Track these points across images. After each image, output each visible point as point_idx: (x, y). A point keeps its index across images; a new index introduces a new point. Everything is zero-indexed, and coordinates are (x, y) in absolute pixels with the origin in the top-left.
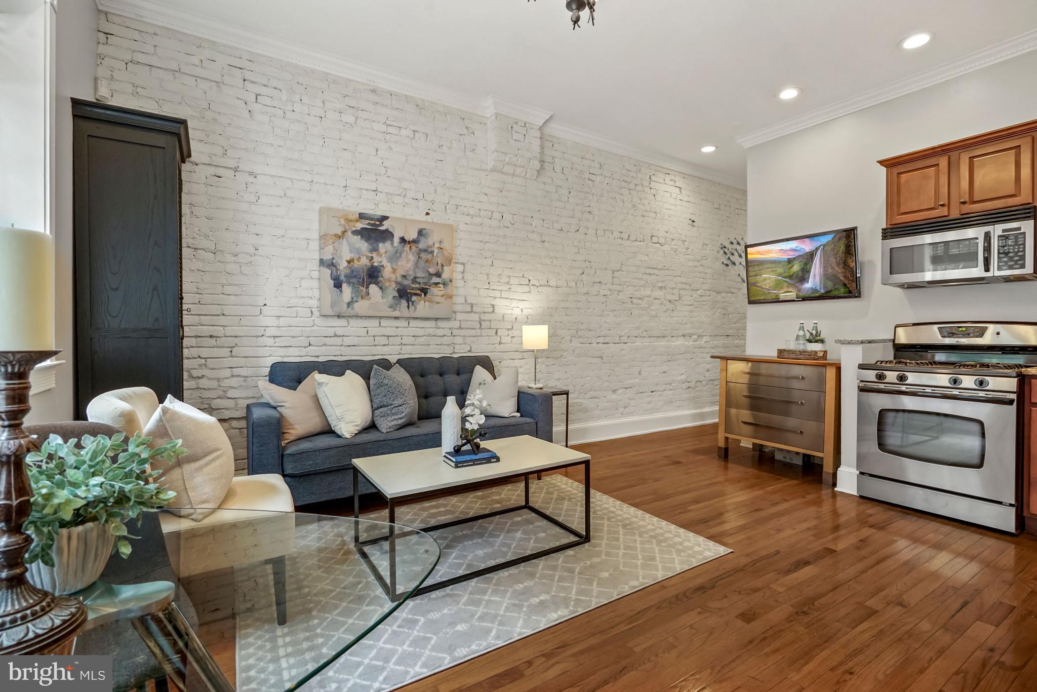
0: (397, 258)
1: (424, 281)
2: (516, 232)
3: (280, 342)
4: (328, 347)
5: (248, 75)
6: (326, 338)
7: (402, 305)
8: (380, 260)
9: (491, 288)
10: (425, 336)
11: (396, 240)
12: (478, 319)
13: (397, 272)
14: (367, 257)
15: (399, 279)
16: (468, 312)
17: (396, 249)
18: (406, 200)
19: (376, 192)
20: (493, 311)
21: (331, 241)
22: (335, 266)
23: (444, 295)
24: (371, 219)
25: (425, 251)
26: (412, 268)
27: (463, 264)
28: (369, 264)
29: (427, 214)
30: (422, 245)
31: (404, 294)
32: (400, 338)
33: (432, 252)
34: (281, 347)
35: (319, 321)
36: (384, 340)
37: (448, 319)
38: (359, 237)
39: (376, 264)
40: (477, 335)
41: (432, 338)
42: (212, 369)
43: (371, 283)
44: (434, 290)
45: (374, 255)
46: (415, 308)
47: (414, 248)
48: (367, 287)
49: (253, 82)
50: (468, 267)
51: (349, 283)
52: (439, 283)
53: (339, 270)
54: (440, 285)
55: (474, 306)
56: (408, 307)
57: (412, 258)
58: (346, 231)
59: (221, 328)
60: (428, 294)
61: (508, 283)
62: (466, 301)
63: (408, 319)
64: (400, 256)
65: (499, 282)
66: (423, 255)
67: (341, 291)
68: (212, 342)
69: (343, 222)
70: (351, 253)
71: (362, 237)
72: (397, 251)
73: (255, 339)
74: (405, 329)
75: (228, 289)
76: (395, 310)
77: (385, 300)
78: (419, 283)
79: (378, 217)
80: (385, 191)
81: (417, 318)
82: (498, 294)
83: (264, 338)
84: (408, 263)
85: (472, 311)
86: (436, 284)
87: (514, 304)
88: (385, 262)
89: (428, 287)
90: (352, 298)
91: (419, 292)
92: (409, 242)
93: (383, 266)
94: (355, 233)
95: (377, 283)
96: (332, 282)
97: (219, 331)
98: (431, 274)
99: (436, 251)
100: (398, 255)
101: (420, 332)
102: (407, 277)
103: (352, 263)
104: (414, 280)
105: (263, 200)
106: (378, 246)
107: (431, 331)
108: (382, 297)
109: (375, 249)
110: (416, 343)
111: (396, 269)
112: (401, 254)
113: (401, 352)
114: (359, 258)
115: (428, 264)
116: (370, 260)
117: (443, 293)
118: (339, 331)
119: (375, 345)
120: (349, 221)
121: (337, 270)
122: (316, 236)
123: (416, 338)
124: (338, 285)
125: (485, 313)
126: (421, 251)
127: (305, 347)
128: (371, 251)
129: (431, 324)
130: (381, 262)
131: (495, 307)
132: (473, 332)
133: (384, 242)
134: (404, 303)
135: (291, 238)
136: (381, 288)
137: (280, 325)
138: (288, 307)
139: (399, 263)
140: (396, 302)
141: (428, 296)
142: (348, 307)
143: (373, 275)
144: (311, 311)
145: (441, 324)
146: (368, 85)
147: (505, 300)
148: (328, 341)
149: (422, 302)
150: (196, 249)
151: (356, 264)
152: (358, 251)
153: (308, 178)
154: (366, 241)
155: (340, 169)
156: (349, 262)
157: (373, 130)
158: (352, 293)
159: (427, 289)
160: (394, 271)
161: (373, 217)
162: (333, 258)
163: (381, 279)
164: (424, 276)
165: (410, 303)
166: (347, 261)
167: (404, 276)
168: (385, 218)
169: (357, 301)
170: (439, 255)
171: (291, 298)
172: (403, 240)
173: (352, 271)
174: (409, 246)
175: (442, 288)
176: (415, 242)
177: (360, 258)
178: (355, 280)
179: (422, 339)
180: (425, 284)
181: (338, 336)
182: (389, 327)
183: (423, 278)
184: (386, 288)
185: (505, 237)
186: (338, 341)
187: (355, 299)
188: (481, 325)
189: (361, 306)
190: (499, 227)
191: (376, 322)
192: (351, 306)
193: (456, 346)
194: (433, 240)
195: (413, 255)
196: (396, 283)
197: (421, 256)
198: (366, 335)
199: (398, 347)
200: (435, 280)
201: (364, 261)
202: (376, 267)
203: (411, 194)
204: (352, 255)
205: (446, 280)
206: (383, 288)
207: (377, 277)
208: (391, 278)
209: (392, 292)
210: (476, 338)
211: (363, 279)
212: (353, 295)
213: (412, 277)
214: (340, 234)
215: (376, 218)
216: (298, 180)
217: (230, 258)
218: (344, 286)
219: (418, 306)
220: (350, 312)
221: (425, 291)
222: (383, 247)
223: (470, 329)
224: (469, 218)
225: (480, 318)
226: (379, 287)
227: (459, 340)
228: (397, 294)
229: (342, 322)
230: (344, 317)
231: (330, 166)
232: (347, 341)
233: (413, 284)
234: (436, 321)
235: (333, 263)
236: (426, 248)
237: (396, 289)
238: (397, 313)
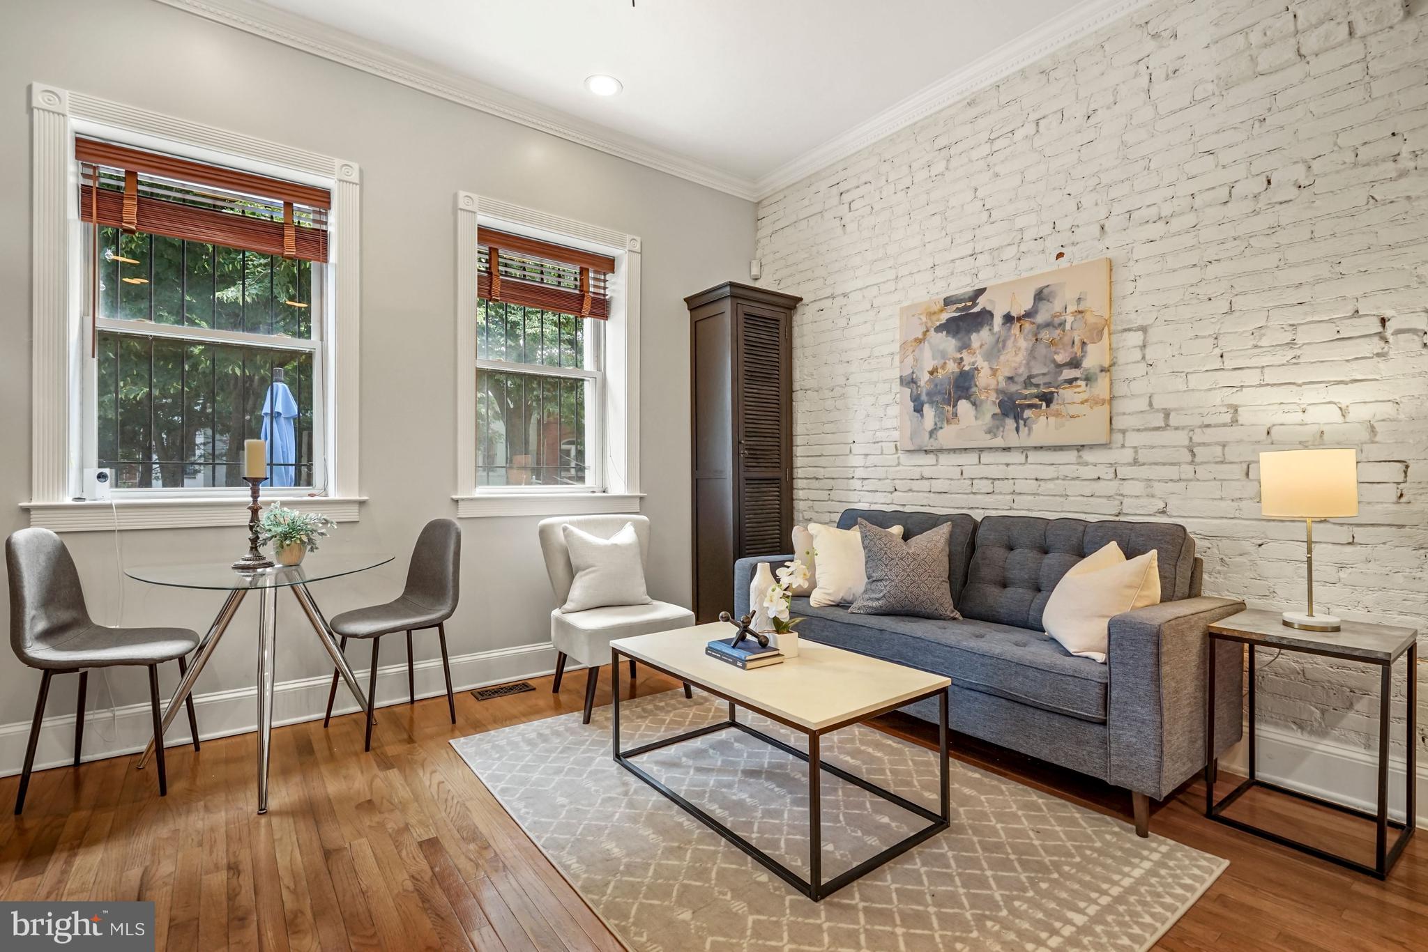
0: (999, 351)
1: (1047, 379)
2: (1318, 202)
3: (870, 485)
4: (915, 493)
5: (843, 187)
6: (912, 481)
7: (1006, 427)
8: (973, 360)
9: (1229, 364)
10: (1058, 478)
11: (998, 321)
12: (1186, 443)
13: (999, 373)
14: (955, 360)
15: (1002, 385)
16: (1158, 429)
17: (997, 336)
18: (1023, 248)
19: (974, 256)
20: (1234, 421)
21: (911, 349)
22: (915, 383)
23: (1086, 401)
24: (960, 301)
25: (1048, 325)
26: (1024, 362)
27: (1144, 329)
28: (957, 370)
29: (1060, 255)
30: (1041, 318)
31: (1011, 409)
32: (1011, 481)
33: (1062, 324)
34: (868, 491)
35: (904, 458)
36: (985, 486)
37: (1106, 446)
38: (945, 333)
39: (966, 368)
40: (1183, 477)
41: (1073, 482)
42: (817, 512)
43: (959, 398)
44: (1066, 394)
45: (965, 354)
46: (1030, 430)
47: (1027, 326)
48: (955, 406)
49: (848, 191)
50: (1154, 334)
51: (931, 402)
52: (1076, 379)
53: (919, 386)
54: (1079, 383)
55: (1172, 415)
56: (1017, 430)
57: (1024, 344)
58: (928, 331)
59: (822, 470)
60: (1055, 402)
61: (1292, 344)
62: (1151, 404)
63: (1024, 450)
64: (1004, 346)
65: (1256, 347)
66: (1045, 335)
67: (922, 416)
68: (815, 484)
69: (924, 319)
70: (934, 359)
71: (948, 332)
72: (998, 341)
73: (846, 480)
74: (1021, 467)
75: (828, 428)
76: (995, 436)
77: (980, 422)
78: (1037, 386)
79: (971, 294)
80: (987, 248)
81: (1041, 447)
82: (1252, 377)
83: (855, 480)
84: (1016, 354)
85: (1168, 425)
86: (1070, 382)
87: (1310, 395)
88: (981, 363)
89: (1053, 390)
90: (936, 424)
91: (1036, 401)
92: (1019, 319)
93: (977, 369)
94: (939, 329)
95: (968, 398)
96: (912, 404)
97: (821, 473)
98: (1060, 367)
99: (1070, 319)
100: (1000, 345)
101: (1049, 472)
102: (1016, 379)
103: (935, 374)
104: (1028, 382)
105: (854, 320)
106: (970, 339)
107: (1065, 470)
108: (976, 418)
109: (966, 346)
110: (1038, 492)
111: (997, 370)
112: (1004, 342)
113: (1012, 505)
114: (944, 366)
115: (1053, 349)
116: (959, 364)
117: (1084, 396)
118: (927, 472)
119: (974, 493)
120: (931, 314)
121: (918, 387)
122: (896, 347)
123: (1042, 483)
124: (919, 410)
125: (1208, 426)
126: (1040, 327)
127: (891, 493)
128: (960, 350)
129: (1071, 456)
130: (974, 363)
131: (1239, 409)
132: (1172, 472)
133: (978, 331)
134: (1010, 423)
135: (877, 357)
136: (974, 404)
137: (867, 464)
138: (874, 443)
139: (1002, 358)
140: (997, 422)
141: (1054, 406)
142: (931, 437)
143: (962, 386)
144: (896, 446)
145: (1088, 456)
146: (964, 99)
147: (1276, 389)
148: (916, 485)
149: (1043, 419)
150: (806, 390)
151: (940, 374)
152: (943, 354)
153: (891, 274)
154: (954, 336)
155: (927, 245)
156: (931, 373)
157: (972, 161)
158: (935, 416)
159: (1052, 393)
160: (994, 372)
161: (962, 297)
162: (913, 373)
163: (974, 389)
164: (1045, 370)
165: (1021, 422)
166: (929, 372)
167: (1011, 379)
168: (981, 292)
169: (941, 428)
170: (1075, 326)
171: (876, 431)
172: (1008, 319)
173: (936, 385)
174: (1019, 325)
175: (1083, 388)
176: (1028, 315)
177: (945, 363)
178: (938, 398)
179: (1050, 485)
180: (1048, 384)
181: (926, 479)
182: (993, 464)
183: (1044, 374)
184: (982, 402)
185: (1274, 229)
186: (925, 485)
187: (939, 426)
188: (1194, 455)
189: (947, 436)
190: (1255, 212)
191: (973, 458)
192: (934, 436)
193: (1126, 500)
194: (1064, 301)
195: (1025, 339)
196: (998, 391)
197: (1039, 336)
198: (959, 476)
199: (1009, 497)
200: (1068, 374)
201: (952, 367)
202: (967, 373)
203: (1029, 235)
204: (935, 363)
205: (1092, 371)
206: (977, 402)
207: (968, 389)
208: (989, 386)
209: (991, 408)
210: (1183, 484)
211: (950, 394)
212: (937, 419)
213: (1025, 377)
214: (920, 336)
215: (967, 297)
216: (884, 282)
217: (828, 394)
218: (926, 408)
219: (1034, 426)
220: (934, 445)
221: (1048, 399)
222: (981, 338)
223: (1164, 464)
224: (1161, 224)
225: (1191, 438)
226: (971, 402)
227: (1128, 488)
228: (997, 410)
229: (930, 459)
230: (932, 451)
231: (915, 248)
232: (938, 485)
233: (1026, 388)
234: (1078, 450)
235: (912, 379)
236: (1049, 320)
237: (998, 401)
238: (998, 442)
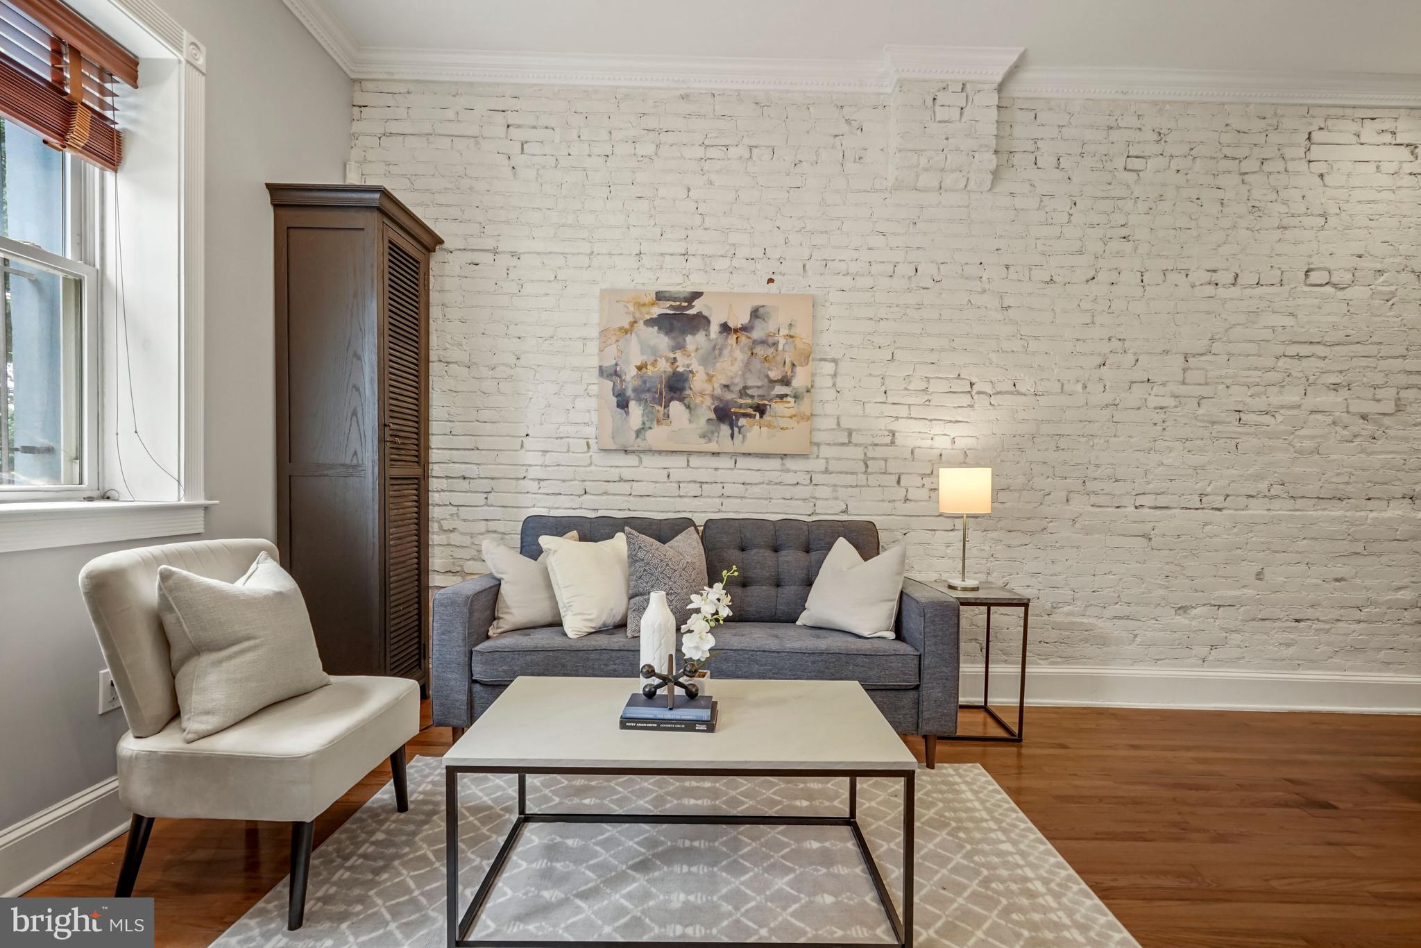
0: (715, 358)
1: (761, 392)
2: (944, 295)
3: (547, 487)
4: (610, 497)
5: (512, 118)
6: (607, 483)
7: (721, 433)
8: (688, 362)
9: (890, 400)
10: (763, 483)
11: (714, 328)
12: (862, 457)
13: (714, 379)
14: (667, 359)
15: (718, 392)
16: (843, 444)
17: (713, 343)
18: (735, 263)
19: (686, 257)
20: (893, 443)
21: (614, 338)
22: (620, 376)
23: (795, 416)
24: (675, 299)
25: (763, 342)
26: (740, 373)
27: (835, 361)
28: (670, 370)
29: (771, 281)
30: (757, 334)
31: (724, 415)
32: (721, 485)
33: (775, 344)
34: (547, 494)
35: (598, 458)
36: (694, 489)
37: (804, 456)
38: (656, 328)
39: (680, 369)
40: (860, 484)
41: (775, 486)
42: (465, 520)
43: (672, 399)
44: (777, 407)
45: (678, 355)
46: (744, 437)
47: (743, 339)
48: (666, 406)
49: (519, 126)
50: (844, 366)
51: (639, 400)
52: (786, 395)
53: (624, 381)
54: (789, 399)
55: (854, 434)
56: (732, 436)
57: (740, 356)
58: (635, 322)
59: (475, 467)
60: (767, 413)
61: (926, 390)
62: (838, 424)
63: (734, 455)
64: (720, 355)
65: (906, 389)
66: (760, 350)
67: (627, 413)
68: (464, 485)
69: (632, 309)
70: (642, 354)
71: (660, 328)
72: (714, 348)
73: (514, 482)
74: (729, 472)
75: (485, 415)
76: (710, 441)
77: (694, 426)
78: (752, 397)
79: (686, 295)
80: (700, 252)
81: (749, 454)
82: (903, 411)
83: (526, 480)
84: (732, 364)
85: (850, 442)
86: (782, 397)
87: (937, 429)
88: (695, 366)
89: (767, 402)
90: (644, 424)
91: (750, 411)
92: (736, 331)
93: (691, 372)
94: (650, 322)
95: (681, 400)
96: (615, 399)
97: (472, 471)
98: (773, 382)
99: (782, 341)
100: (717, 352)
101: (756, 478)
102: (731, 388)
103: (644, 370)
104: (743, 392)
105: (528, 288)
106: (685, 340)
107: (774, 476)
108: (690, 421)
109: (680, 347)
110: (746, 495)
111: (713, 376)
112: (721, 350)
113: (720, 507)
114: (654, 363)
115: (767, 365)
116: (672, 363)
117: (793, 411)
118: (627, 474)
119: (680, 497)
120: (640, 305)
121: (622, 381)
122: (594, 332)
123: (748, 487)
124: (623, 404)
125: (876, 445)
126: (755, 342)
127: (579, 496)
128: (674, 349)
129: (775, 463)
130: (688, 366)
131: (896, 434)
132: (850, 479)
133: (693, 334)
134: (725, 429)
135: (563, 339)
136: (688, 407)
137: (547, 463)
138: (557, 438)
139: (718, 365)
140: (713, 428)
141: (766, 417)
142: (637, 437)
143: (676, 386)
144: (588, 443)
145: (790, 463)
146: (677, 89)
147: (917, 421)
148: (611, 487)
149: (756, 428)
150: (448, 363)
151: (650, 371)
152: (654, 351)
153: (585, 248)
154: (667, 334)
155: (631, 228)
156: (639, 368)
157: (684, 158)
158: (643, 415)
159: (765, 405)
160: (710, 378)
161: (676, 296)
162: (616, 364)
163: (688, 392)
164: (759, 384)
165: (736, 430)
166: (636, 367)
167: (727, 387)
168: (697, 295)
169: (650, 428)
170: (786, 349)
171: (560, 424)
172: (725, 328)
173: (645, 382)
174: (735, 336)
175: (792, 404)
176: (744, 329)
177: (656, 360)
178: (648, 396)
179: (756, 490)
180: (762, 397)
181: (625, 481)
182: (703, 468)
183: (758, 387)
184: (696, 405)
185: (919, 306)
186: (625, 488)
187: (648, 425)
188: (867, 466)
189: (657, 436)
190: (909, 290)
191: (681, 461)
192: (641, 436)
193: (818, 503)
194: (776, 323)
195: (741, 351)
196: (713, 397)
197: (755, 351)
198: (666, 479)
199: (718, 501)
200: (780, 390)
201: (663, 366)
202: (681, 374)
203: (743, 252)
204: (645, 358)
205: (800, 390)
206: (692, 406)
207: (682, 389)
208: (704, 390)
209: (706, 412)
210: (857, 490)
211: (661, 394)
212: (645, 418)
213: (740, 387)
214: (627, 326)
215: (682, 297)
216: (573, 254)
217: (485, 372)
218: (632, 404)
219: (748, 435)
220: (640, 444)
221: (761, 410)
222: (695, 341)
223: (846, 473)
224: (849, 278)
225: (865, 454)
226: (685, 405)
227: (823, 492)
228: (713, 416)
229: (632, 460)
230: (633, 452)
231: (617, 227)
232: (639, 488)
233: (741, 398)
234: (782, 459)
235: (616, 371)
236: (764, 338)
237: (714, 406)
238: (713, 447)
